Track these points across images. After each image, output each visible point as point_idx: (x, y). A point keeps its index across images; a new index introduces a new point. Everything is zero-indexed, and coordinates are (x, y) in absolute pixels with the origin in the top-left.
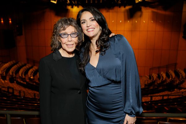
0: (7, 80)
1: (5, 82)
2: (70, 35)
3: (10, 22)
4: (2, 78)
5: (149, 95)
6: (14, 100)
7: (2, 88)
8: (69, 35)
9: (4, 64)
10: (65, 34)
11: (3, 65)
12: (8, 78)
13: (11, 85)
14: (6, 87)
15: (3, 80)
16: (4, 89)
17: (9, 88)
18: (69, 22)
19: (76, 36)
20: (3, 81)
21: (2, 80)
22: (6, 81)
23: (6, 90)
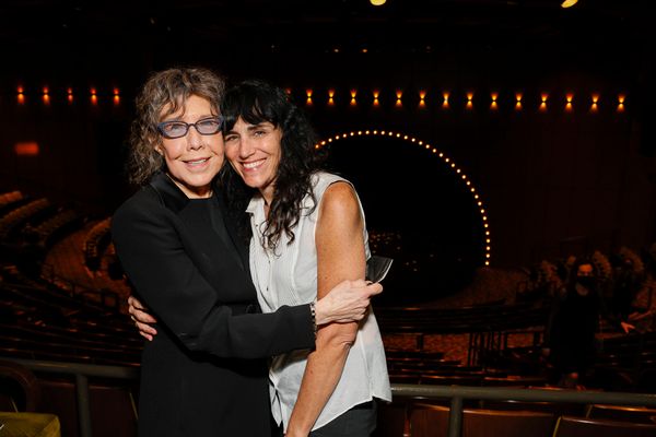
0: (101, 271)
1: (95, 275)
2: (195, 125)
3: (117, 98)
4: (87, 264)
5: (530, 329)
6: (119, 330)
7: (86, 294)
8: (192, 127)
9: (97, 224)
10: (176, 125)
11: (91, 227)
12: (104, 266)
13: (111, 284)
14: (99, 290)
15: (91, 270)
16: (92, 296)
17: (106, 293)
18: (188, 84)
19: (215, 128)
20: (91, 274)
21: (87, 269)
22: (99, 274)
23: (98, 299)
